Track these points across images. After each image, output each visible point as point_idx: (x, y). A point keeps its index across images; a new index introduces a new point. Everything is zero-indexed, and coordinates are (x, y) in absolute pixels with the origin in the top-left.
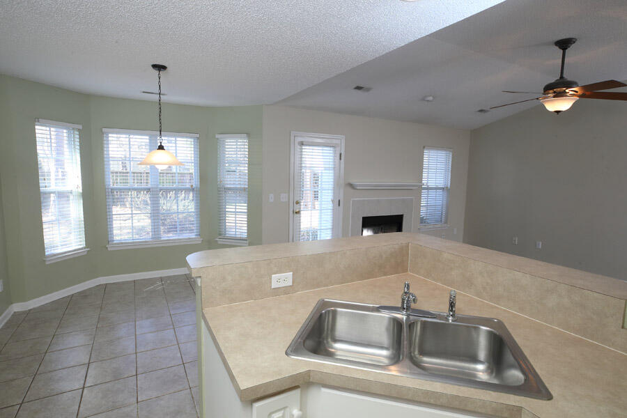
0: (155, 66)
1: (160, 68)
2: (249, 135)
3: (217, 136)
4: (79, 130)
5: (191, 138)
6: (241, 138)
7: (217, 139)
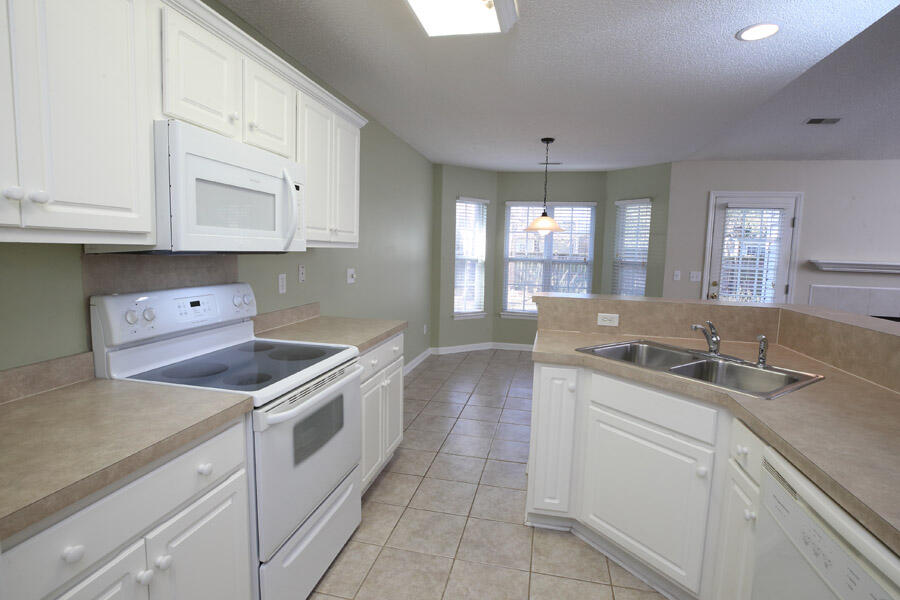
0: (543, 140)
1: (548, 140)
2: (652, 199)
3: (617, 203)
4: (486, 204)
5: (588, 206)
6: (643, 204)
7: (617, 206)
